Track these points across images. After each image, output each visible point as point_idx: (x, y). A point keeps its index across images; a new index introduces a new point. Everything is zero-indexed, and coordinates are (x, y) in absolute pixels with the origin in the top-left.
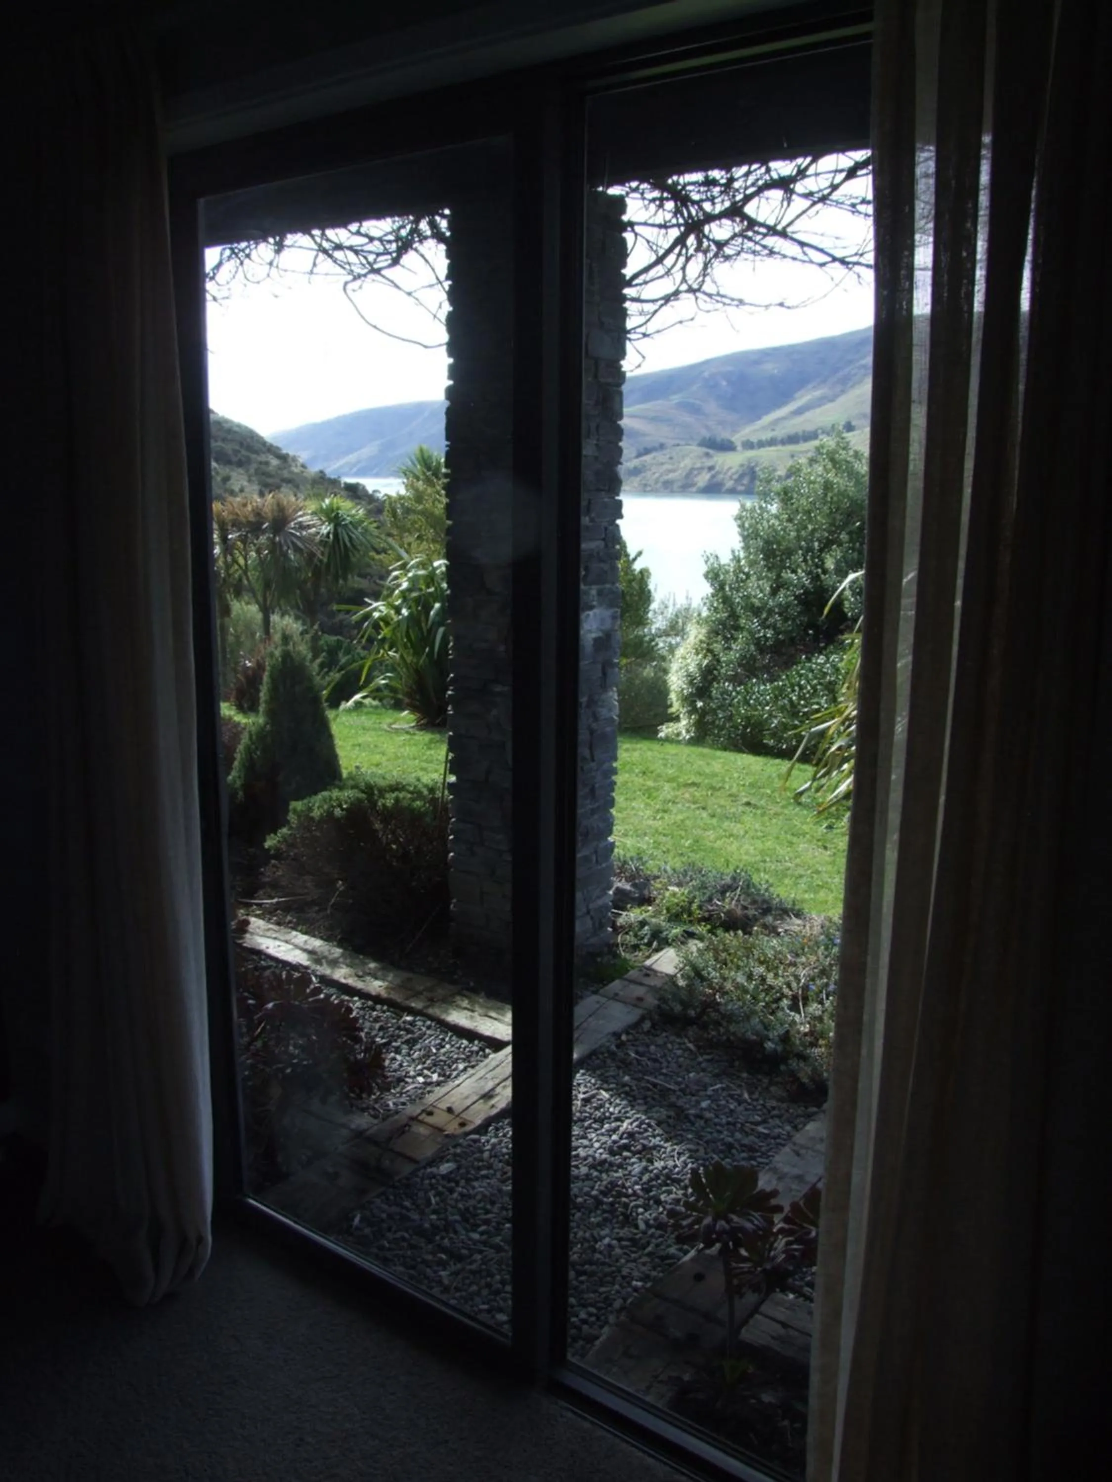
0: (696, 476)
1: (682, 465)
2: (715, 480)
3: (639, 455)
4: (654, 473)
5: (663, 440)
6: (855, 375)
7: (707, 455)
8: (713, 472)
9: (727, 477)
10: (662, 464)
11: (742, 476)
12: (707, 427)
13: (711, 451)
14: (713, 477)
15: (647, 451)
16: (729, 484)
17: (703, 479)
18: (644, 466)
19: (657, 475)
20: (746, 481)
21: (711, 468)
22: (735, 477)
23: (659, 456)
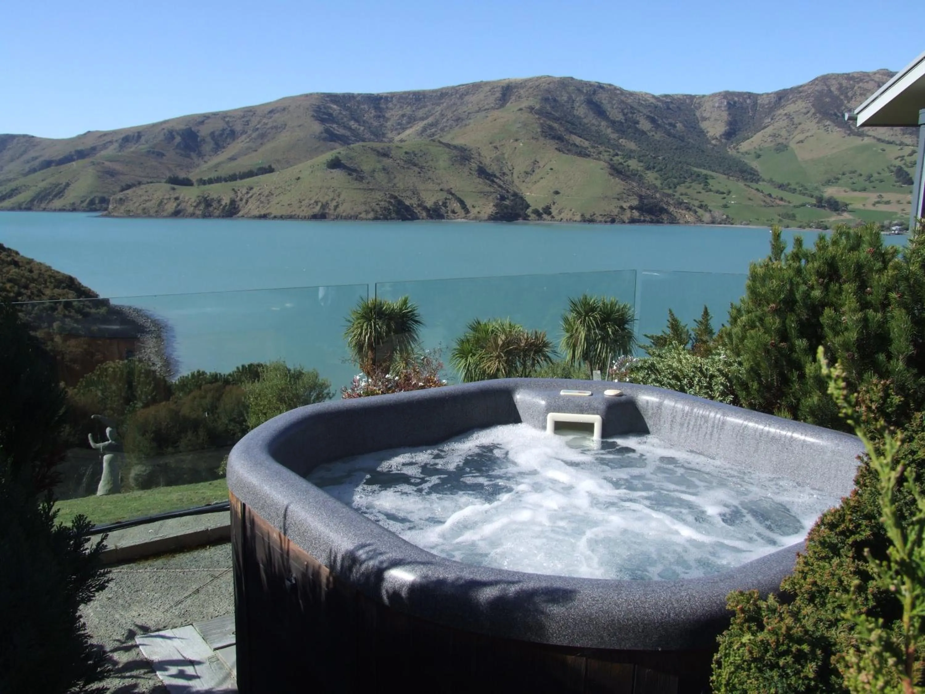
0: (166, 204)
1: (155, 196)
2: (179, 207)
3: (123, 190)
4: (135, 203)
5: (140, 179)
6: (269, 133)
7: (174, 189)
8: (178, 201)
9: (188, 204)
10: (141, 196)
11: (199, 204)
12: (170, 170)
13: (176, 186)
14: (178, 205)
15: (129, 187)
16: (190, 210)
17: (171, 207)
18: (127, 198)
19: (137, 204)
20: (202, 207)
21: (177, 199)
22: (195, 204)
23: (139, 190)
